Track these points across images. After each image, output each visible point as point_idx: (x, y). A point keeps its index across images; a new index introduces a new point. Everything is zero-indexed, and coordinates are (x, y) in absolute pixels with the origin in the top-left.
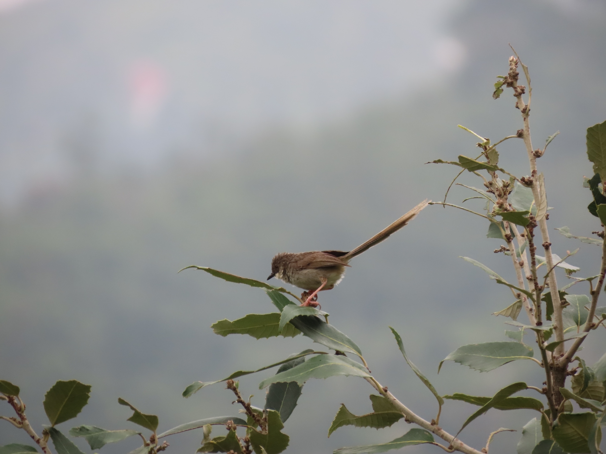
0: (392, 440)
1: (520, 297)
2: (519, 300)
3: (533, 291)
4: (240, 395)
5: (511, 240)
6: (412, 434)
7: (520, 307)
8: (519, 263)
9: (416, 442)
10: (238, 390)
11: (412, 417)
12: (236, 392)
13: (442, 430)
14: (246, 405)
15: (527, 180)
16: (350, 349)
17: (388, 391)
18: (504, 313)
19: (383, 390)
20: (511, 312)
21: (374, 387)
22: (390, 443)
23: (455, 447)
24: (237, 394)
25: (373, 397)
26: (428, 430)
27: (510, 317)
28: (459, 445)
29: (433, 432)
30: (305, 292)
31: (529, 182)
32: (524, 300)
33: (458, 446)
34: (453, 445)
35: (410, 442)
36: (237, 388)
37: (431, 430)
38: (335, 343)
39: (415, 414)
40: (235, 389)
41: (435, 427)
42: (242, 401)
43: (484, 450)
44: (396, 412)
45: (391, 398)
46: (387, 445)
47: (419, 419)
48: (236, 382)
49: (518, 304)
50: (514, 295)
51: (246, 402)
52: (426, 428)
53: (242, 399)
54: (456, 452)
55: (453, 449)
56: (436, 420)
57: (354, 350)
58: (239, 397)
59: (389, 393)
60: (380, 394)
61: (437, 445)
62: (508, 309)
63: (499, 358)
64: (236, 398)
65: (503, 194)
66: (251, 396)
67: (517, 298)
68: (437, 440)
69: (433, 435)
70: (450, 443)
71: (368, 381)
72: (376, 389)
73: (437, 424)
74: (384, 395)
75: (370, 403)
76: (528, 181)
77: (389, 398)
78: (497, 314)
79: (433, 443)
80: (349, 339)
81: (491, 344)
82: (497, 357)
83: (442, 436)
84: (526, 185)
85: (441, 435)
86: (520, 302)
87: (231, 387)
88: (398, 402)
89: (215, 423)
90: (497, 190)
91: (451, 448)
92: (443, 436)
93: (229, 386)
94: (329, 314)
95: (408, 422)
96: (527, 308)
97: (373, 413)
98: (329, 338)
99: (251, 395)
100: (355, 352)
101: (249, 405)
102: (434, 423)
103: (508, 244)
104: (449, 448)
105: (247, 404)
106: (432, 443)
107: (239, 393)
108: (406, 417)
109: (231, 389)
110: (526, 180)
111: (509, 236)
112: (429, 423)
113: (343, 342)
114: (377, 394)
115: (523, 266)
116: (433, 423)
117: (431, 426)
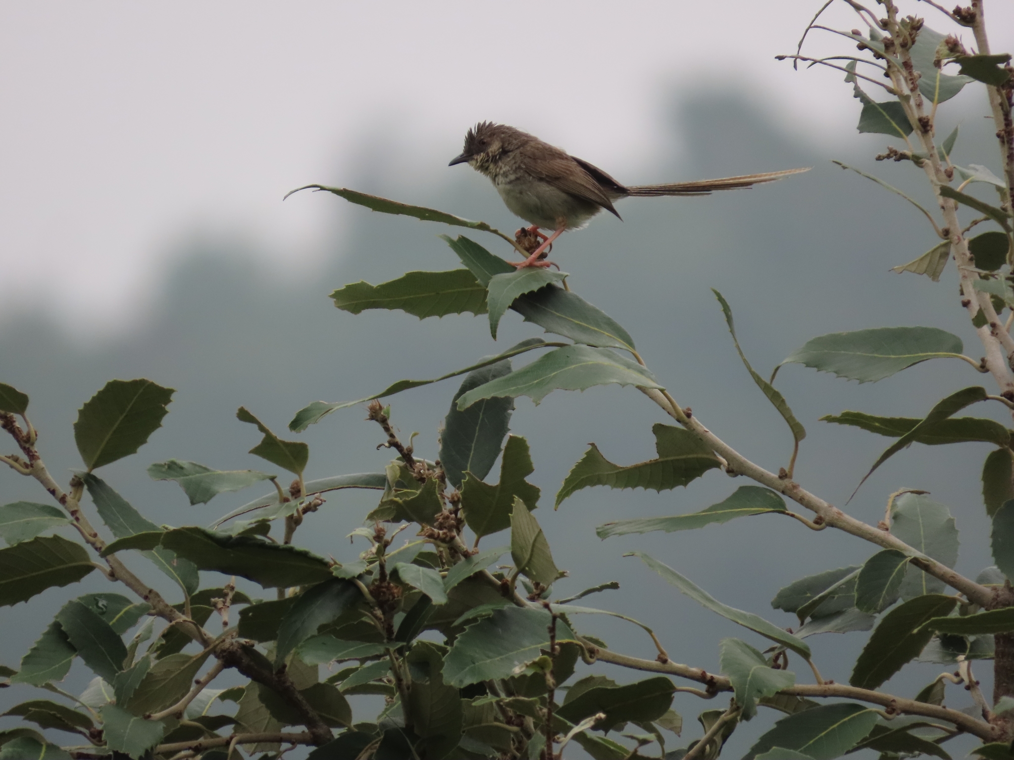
0: (707, 507)
1: (950, 236)
2: (945, 241)
3: (973, 224)
4: (394, 431)
5: (929, 128)
6: (744, 496)
7: (945, 255)
8: (945, 172)
9: (754, 511)
10: (390, 422)
11: (741, 464)
12: (387, 426)
13: (801, 489)
14: (405, 451)
15: (965, 12)
16: (614, 338)
17: (692, 417)
18: (913, 268)
19: (682, 413)
20: (928, 266)
21: (664, 408)
22: (704, 511)
23: (827, 519)
24: (387, 429)
25: (659, 429)
26: (773, 488)
27: (925, 275)
28: (835, 517)
29: (783, 492)
30: (523, 230)
31: (969, 17)
32: (957, 241)
33: (833, 517)
34: (822, 516)
35: (740, 511)
36: (389, 417)
37: (777, 490)
38: (584, 330)
39: (746, 460)
40: (384, 421)
41: (786, 482)
42: (397, 442)
43: (883, 524)
44: (705, 456)
45: (699, 428)
46: (697, 516)
47: (754, 468)
48: (385, 407)
49: (943, 250)
50: (937, 231)
51: (405, 445)
52: (768, 486)
53: (399, 439)
54: (829, 529)
55: (824, 524)
56: (787, 470)
57: (620, 340)
58: (392, 436)
59: (694, 419)
60: (679, 421)
61: (793, 516)
62: (922, 259)
63: (894, 358)
64: (385, 438)
65: (910, 43)
66: (415, 435)
67: (943, 236)
68: (791, 505)
69: (785, 498)
70: (816, 512)
71: (652, 398)
72: (668, 413)
73: (791, 477)
74: (685, 424)
75: (654, 439)
76: (966, 14)
77: (694, 430)
78: (901, 270)
79: (787, 512)
80: (609, 319)
81: (873, 332)
82: (889, 356)
83: (801, 500)
84: (963, 23)
85: (799, 498)
86: (946, 245)
87: (378, 416)
88: (712, 436)
89: (346, 486)
90: (898, 36)
91: (819, 521)
92: (803, 499)
93: (374, 414)
94: (569, 274)
95: (731, 474)
96: (963, 256)
97: (657, 460)
98: (572, 319)
99: (413, 433)
100: (624, 344)
101: (410, 451)
102: (784, 474)
103: (923, 136)
104: (816, 522)
105: (407, 449)
106: (783, 513)
107: (392, 428)
108: (729, 464)
109: (377, 420)
110: (963, 13)
111: (926, 120)
112: (774, 475)
113: (598, 326)
114: (671, 422)
115: (952, 178)
116: (783, 476)
117: (780, 481)
